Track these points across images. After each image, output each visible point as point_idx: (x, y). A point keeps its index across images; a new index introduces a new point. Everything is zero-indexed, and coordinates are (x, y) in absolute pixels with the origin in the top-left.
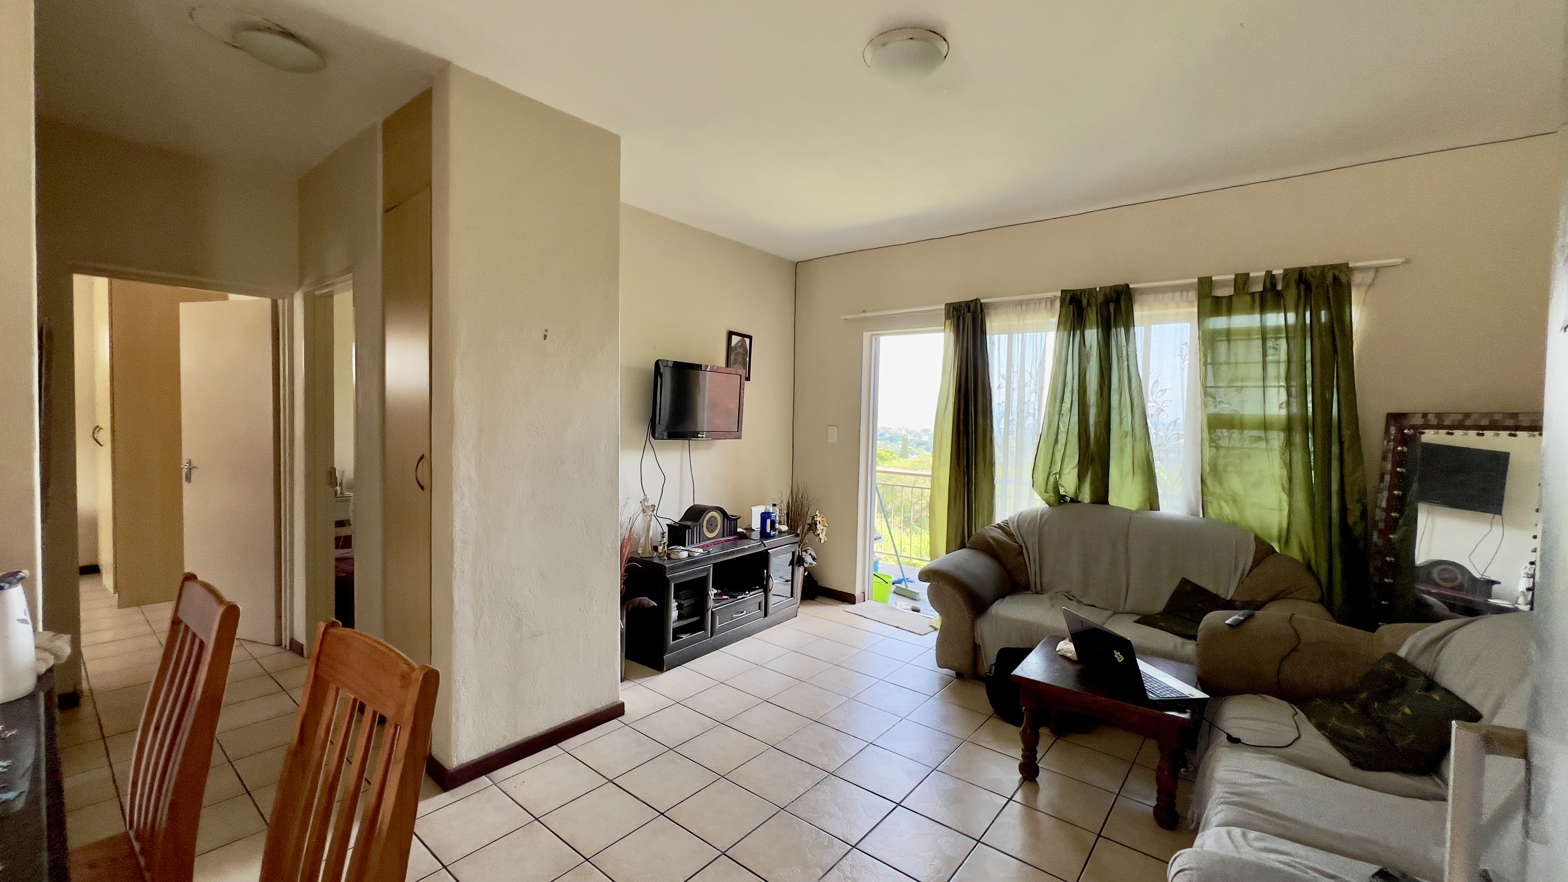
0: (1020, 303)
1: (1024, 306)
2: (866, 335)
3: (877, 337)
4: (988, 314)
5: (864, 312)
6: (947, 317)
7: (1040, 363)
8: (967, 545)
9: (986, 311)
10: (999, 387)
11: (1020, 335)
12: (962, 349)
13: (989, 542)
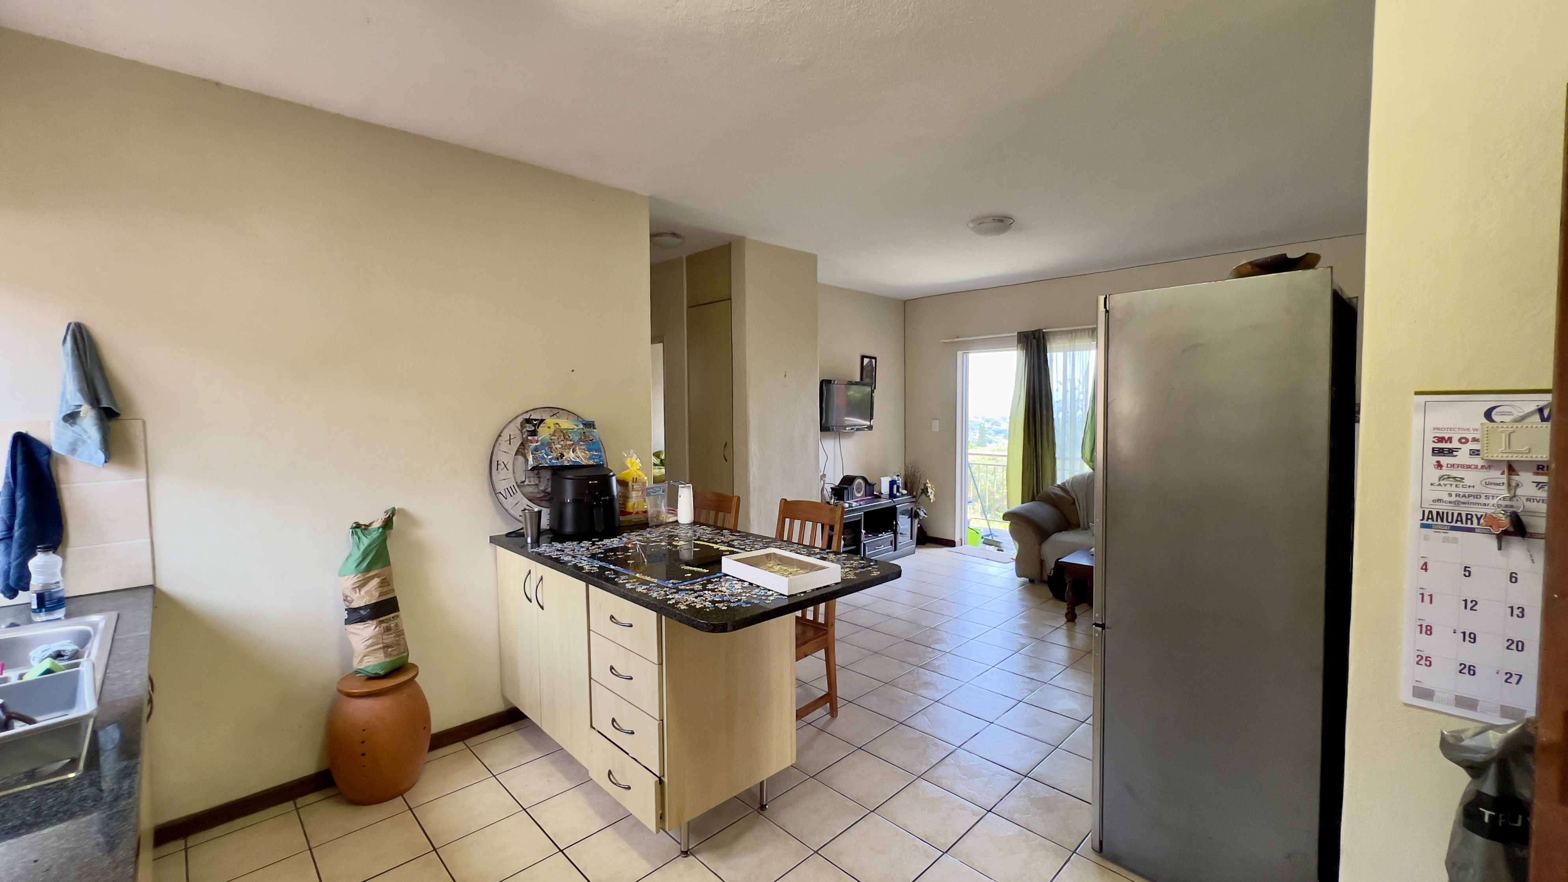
0: (1071, 332)
1: (1073, 334)
2: (959, 354)
3: (967, 354)
4: (1049, 339)
5: (957, 337)
6: (1019, 341)
7: (1086, 373)
8: (1036, 499)
9: (1046, 337)
10: (1057, 390)
11: (1071, 353)
12: (1030, 363)
13: (1051, 496)
